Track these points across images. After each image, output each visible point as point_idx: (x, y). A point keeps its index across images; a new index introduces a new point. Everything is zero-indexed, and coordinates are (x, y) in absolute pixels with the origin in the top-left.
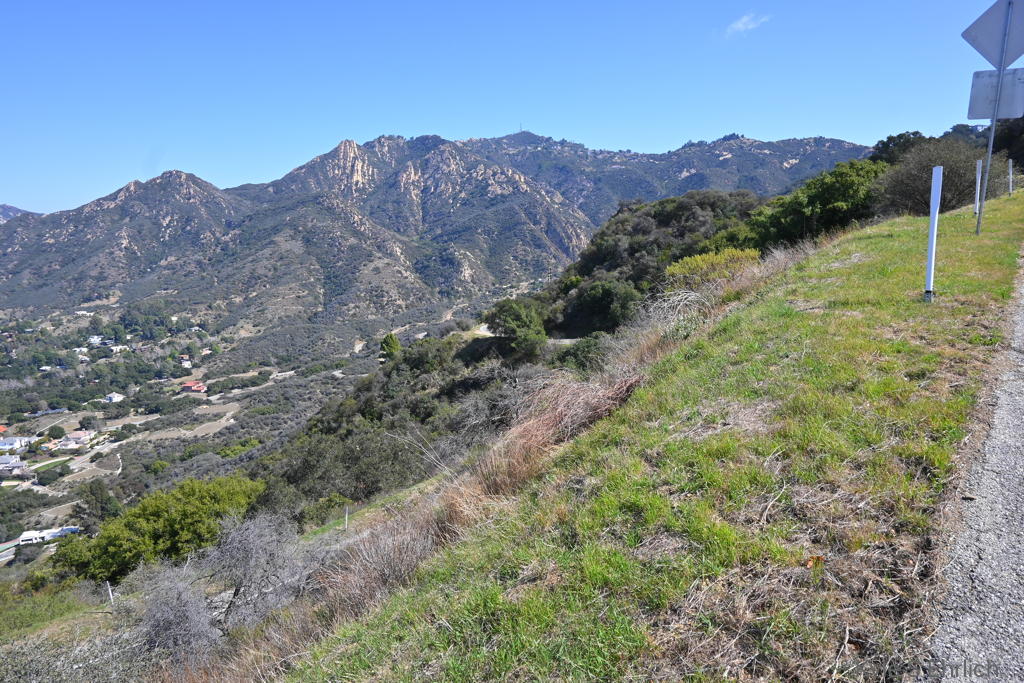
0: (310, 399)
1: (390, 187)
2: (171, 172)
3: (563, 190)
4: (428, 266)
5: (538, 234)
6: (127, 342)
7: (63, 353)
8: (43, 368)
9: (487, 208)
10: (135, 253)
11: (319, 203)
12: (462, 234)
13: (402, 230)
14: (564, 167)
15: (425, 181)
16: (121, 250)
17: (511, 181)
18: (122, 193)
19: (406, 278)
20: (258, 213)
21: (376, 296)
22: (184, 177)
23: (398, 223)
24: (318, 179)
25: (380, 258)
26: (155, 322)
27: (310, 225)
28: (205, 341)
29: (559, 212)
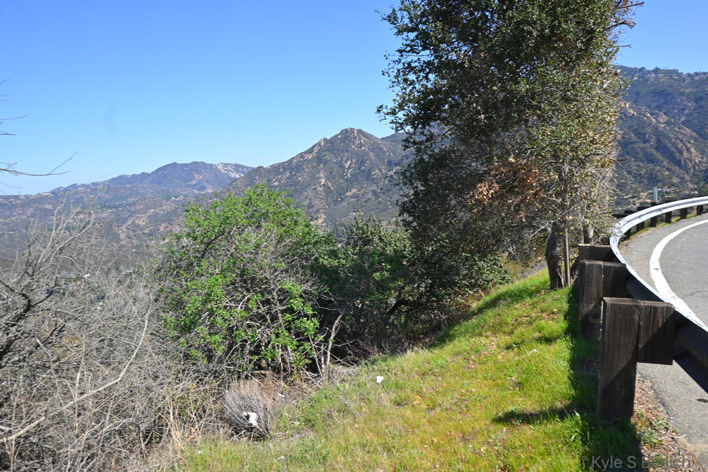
2: (346, 130)
3: (664, 111)
5: (649, 150)
10: (330, 188)
16: (320, 186)
18: (316, 148)
22: (356, 132)
29: (666, 130)
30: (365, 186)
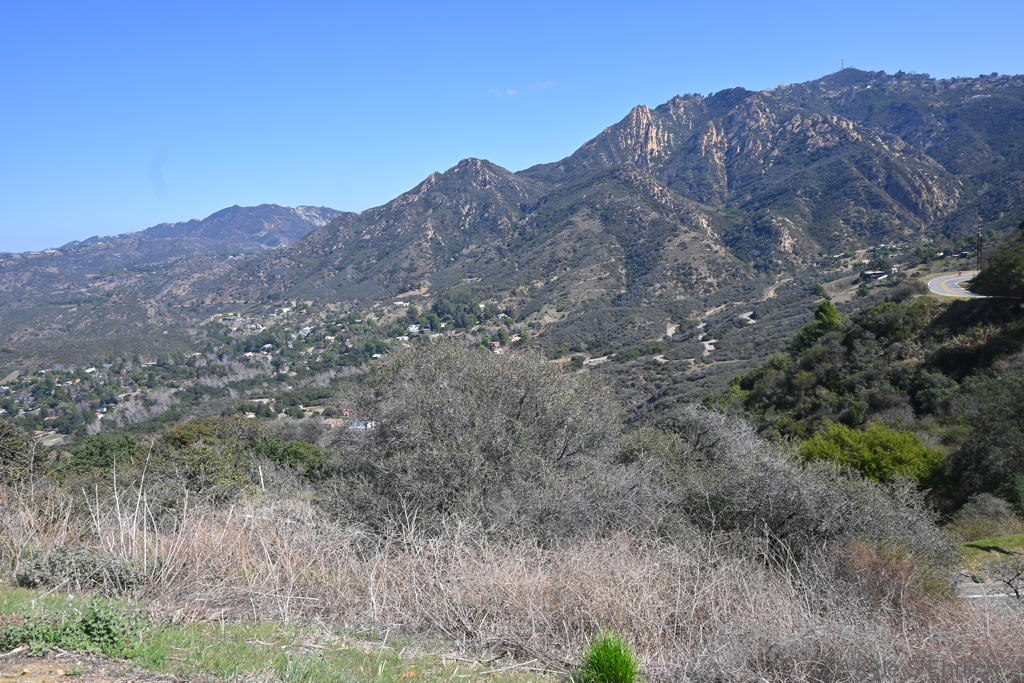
0: (633, 385)
1: (690, 152)
2: (466, 160)
3: (903, 134)
4: (740, 238)
5: (876, 190)
6: (442, 330)
7: (388, 341)
8: (375, 356)
9: (807, 165)
10: (439, 244)
11: (615, 178)
12: (779, 197)
13: (705, 199)
14: (904, 105)
15: (729, 142)
16: (427, 241)
17: (836, 130)
18: (424, 186)
19: (717, 252)
20: (552, 194)
21: (684, 274)
22: (479, 163)
23: (700, 191)
24: (610, 152)
25: (686, 232)
26: (465, 310)
27: (607, 201)
28: (512, 328)
29: (902, 161)
30: (487, 240)
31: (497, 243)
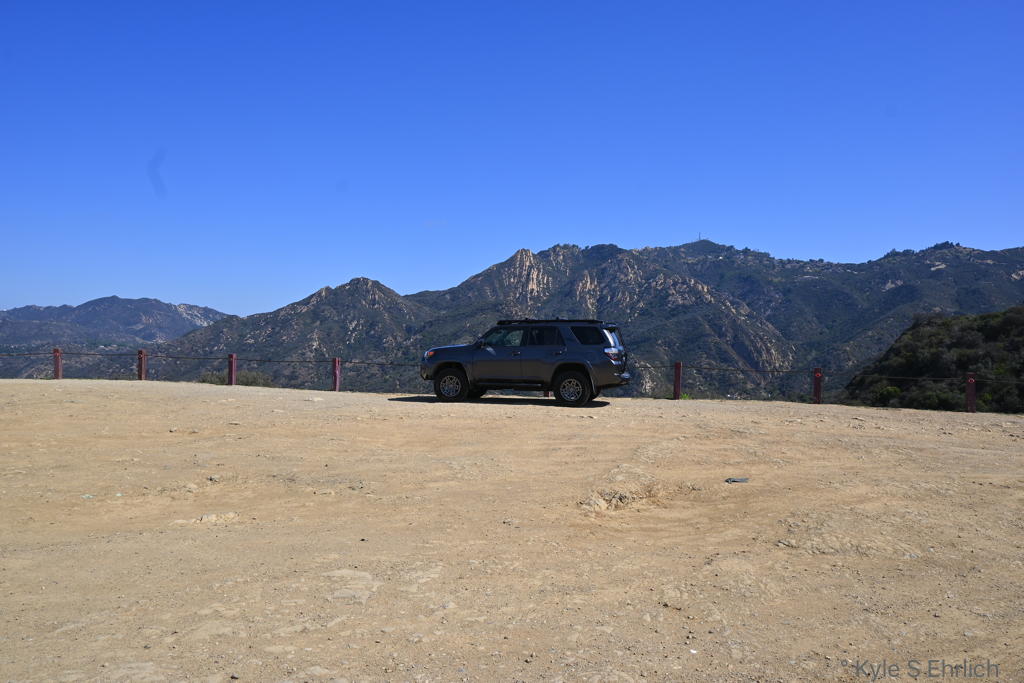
1: (566, 295)
2: (358, 279)
3: (747, 300)
5: (725, 347)
9: (667, 318)
10: (323, 355)
12: (642, 344)
14: (749, 277)
15: (601, 291)
16: (311, 351)
17: (693, 291)
18: (314, 299)
22: (370, 283)
24: (494, 287)
29: (747, 324)
30: (371, 356)
31: (380, 360)
